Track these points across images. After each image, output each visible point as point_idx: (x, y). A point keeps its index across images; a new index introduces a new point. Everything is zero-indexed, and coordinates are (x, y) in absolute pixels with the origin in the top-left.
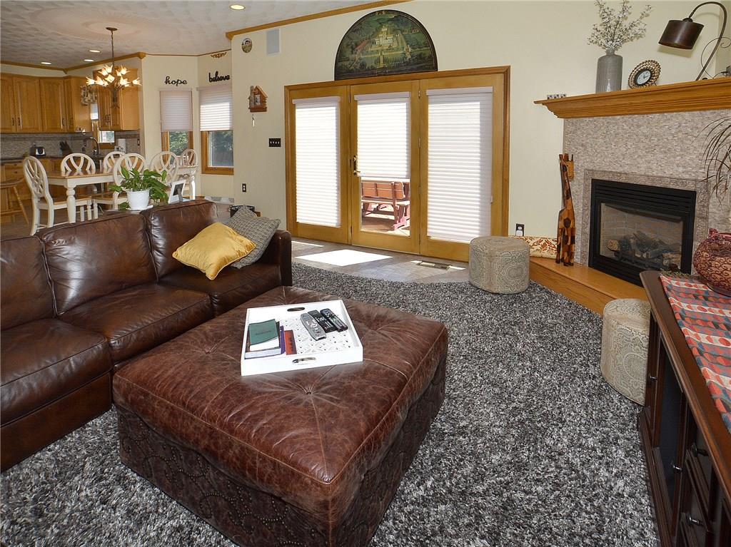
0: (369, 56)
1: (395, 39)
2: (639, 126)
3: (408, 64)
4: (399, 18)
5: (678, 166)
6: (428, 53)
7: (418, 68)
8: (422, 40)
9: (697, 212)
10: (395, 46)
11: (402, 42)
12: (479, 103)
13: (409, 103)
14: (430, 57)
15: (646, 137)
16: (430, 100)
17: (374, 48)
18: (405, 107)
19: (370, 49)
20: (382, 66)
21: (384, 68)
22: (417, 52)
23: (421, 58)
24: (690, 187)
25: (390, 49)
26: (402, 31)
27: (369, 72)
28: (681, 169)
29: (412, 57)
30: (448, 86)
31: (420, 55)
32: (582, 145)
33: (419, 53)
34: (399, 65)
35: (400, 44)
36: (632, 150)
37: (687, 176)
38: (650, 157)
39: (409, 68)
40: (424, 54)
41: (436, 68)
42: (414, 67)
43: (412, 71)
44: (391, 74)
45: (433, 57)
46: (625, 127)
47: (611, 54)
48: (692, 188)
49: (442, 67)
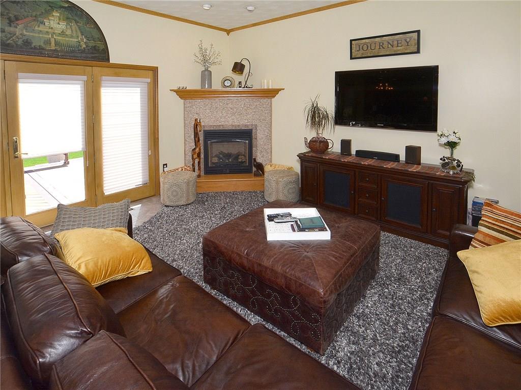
0: (37, 35)
1: (69, 27)
2: (227, 104)
3: (83, 51)
4: (73, 9)
5: (245, 120)
6: (102, 47)
7: (93, 57)
8: (96, 35)
9: (253, 137)
10: (69, 32)
11: (76, 31)
12: (139, 89)
13: (83, 86)
14: (103, 50)
15: (231, 109)
16: (103, 85)
17: (42, 28)
18: (80, 89)
19: (36, 28)
20: (53, 48)
21: (55, 50)
22: (92, 44)
23: (95, 50)
24: (250, 128)
25: (63, 33)
26: (77, 22)
27: (37, 51)
28: (246, 121)
29: (87, 46)
30: (117, 75)
31: (95, 47)
32: (197, 114)
33: (94, 45)
34: (73, 52)
35: (74, 32)
36: (225, 115)
37: (249, 124)
38: (233, 117)
39: (84, 55)
40: (99, 47)
41: (108, 60)
42: (90, 56)
43: (86, 59)
44: (63, 57)
45: (106, 51)
46: (221, 104)
47: (207, 70)
48: (251, 128)
49: (113, 60)
